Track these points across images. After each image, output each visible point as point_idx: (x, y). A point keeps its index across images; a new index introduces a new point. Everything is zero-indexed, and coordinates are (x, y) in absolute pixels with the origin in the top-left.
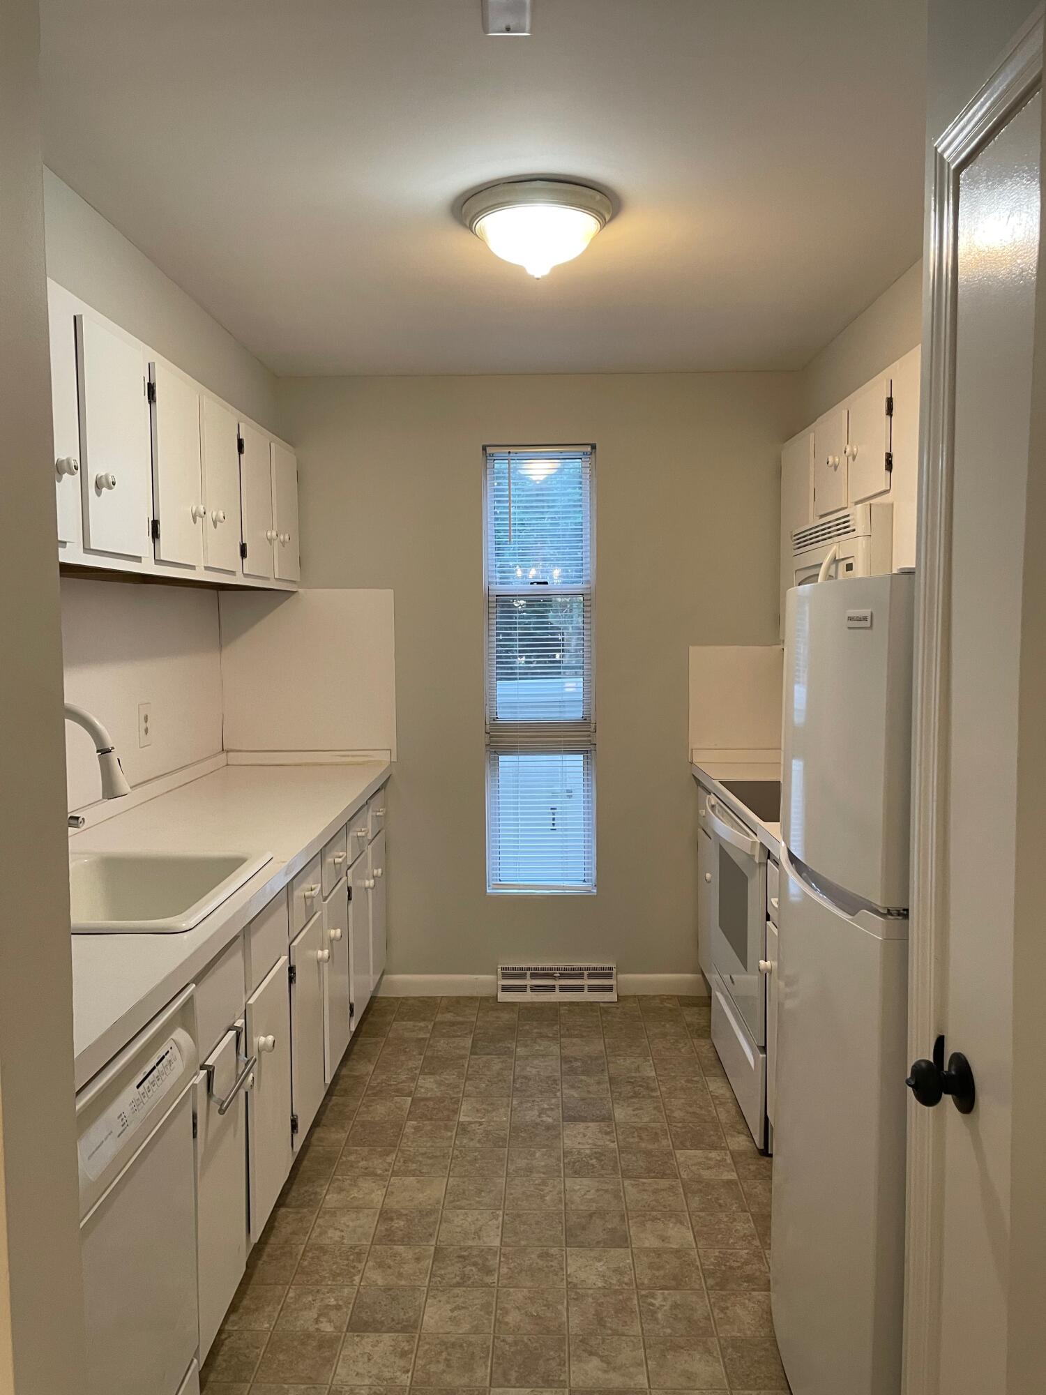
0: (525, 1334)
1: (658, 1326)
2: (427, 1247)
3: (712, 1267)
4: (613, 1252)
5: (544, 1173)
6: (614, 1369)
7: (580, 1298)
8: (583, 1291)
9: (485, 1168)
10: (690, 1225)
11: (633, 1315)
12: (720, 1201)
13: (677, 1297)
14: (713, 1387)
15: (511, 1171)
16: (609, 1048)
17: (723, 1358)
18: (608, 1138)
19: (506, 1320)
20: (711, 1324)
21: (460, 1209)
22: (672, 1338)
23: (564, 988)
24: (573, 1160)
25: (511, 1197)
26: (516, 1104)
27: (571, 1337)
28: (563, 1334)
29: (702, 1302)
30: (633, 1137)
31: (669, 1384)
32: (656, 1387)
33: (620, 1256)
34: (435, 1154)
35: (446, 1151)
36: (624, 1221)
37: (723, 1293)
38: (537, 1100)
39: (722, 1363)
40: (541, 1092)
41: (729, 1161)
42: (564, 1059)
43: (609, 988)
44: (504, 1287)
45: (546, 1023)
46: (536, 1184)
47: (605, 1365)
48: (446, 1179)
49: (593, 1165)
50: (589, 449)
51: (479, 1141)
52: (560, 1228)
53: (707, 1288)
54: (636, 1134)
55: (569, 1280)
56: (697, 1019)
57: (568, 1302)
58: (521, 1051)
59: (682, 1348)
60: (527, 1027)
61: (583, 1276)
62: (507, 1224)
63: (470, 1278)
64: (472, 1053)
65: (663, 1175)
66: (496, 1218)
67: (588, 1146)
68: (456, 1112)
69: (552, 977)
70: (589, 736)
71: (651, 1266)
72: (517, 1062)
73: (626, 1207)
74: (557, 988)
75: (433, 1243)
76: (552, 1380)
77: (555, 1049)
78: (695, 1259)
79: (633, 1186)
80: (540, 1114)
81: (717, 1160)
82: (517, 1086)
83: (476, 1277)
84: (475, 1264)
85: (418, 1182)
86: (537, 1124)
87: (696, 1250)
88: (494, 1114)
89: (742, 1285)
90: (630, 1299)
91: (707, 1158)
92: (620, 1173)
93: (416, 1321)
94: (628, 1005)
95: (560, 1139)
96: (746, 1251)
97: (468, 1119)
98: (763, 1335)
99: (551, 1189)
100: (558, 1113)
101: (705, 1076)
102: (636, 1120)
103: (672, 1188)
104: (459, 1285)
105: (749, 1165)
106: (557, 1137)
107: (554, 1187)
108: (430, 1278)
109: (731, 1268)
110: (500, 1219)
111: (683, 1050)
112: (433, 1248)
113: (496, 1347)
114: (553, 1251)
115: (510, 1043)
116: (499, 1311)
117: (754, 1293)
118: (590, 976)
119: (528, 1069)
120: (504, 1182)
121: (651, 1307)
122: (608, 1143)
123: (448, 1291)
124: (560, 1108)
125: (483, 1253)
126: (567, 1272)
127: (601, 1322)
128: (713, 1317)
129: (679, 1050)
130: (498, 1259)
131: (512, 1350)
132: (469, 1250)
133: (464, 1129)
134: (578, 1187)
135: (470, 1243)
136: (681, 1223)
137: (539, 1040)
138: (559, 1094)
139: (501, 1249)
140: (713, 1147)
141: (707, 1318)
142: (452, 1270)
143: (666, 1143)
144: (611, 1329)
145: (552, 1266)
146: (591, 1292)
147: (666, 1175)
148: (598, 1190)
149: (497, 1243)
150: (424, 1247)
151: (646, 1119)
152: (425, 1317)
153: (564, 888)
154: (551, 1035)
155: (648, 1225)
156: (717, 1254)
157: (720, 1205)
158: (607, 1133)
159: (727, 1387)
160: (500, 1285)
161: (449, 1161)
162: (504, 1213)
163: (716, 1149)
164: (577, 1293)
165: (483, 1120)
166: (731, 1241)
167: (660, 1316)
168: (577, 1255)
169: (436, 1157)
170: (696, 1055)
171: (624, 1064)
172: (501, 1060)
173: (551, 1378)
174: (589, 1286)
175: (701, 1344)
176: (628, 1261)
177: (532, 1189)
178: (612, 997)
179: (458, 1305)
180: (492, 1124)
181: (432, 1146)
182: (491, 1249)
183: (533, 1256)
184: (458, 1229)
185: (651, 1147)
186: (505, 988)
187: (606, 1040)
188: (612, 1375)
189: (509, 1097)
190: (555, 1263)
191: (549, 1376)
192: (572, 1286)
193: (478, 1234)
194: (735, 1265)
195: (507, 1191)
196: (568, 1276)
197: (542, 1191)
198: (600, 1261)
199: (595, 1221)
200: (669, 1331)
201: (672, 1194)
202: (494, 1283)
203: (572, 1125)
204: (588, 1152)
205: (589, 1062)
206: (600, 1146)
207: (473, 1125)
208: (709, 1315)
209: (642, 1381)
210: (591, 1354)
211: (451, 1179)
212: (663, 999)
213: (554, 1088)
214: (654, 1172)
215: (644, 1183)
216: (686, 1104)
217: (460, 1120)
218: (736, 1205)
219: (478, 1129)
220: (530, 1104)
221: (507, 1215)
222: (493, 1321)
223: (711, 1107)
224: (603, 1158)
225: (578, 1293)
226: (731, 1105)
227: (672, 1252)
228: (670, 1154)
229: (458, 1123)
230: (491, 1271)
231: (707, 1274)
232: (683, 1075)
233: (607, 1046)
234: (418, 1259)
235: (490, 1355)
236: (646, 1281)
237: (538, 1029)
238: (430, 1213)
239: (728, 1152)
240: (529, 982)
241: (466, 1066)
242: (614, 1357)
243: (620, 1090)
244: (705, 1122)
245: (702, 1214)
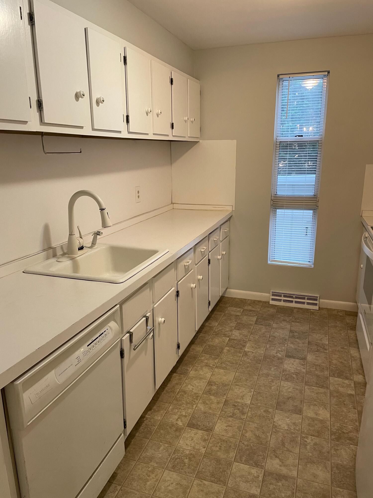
0: (252, 443)
1: (306, 451)
2: (222, 399)
3: (335, 430)
4: (294, 416)
5: (273, 377)
6: (284, 466)
7: (277, 432)
8: (279, 429)
9: (251, 371)
10: (329, 410)
11: (297, 444)
12: (345, 402)
13: (317, 440)
14: (324, 483)
15: (260, 374)
16: (311, 329)
17: (331, 471)
18: (303, 367)
19: (246, 435)
20: (329, 455)
21: (238, 386)
22: (311, 458)
23: (296, 302)
24: (286, 374)
25: (258, 384)
26: (268, 347)
27: (270, 448)
28: (267, 446)
29: (327, 445)
30: (313, 368)
31: (306, 478)
32: (300, 477)
33: (297, 418)
34: (233, 362)
35: (237, 362)
36: (302, 403)
37: (337, 443)
38: (277, 346)
39: (330, 474)
40: (279, 344)
41: (353, 385)
42: (291, 331)
43: (316, 304)
44: (248, 421)
45: (287, 315)
46: (269, 381)
47: (281, 463)
48: (235, 373)
49: (293, 377)
50: (327, 73)
51: (251, 360)
52: (275, 401)
53: (331, 439)
54: (314, 367)
55: (274, 424)
56: (352, 321)
57: (272, 433)
58: (275, 325)
59: (314, 463)
60: (279, 316)
61: (280, 423)
62: (254, 395)
63: (236, 415)
64: (255, 324)
65: (322, 387)
66: (251, 392)
67: (293, 369)
68: (244, 346)
69: (292, 297)
70: (316, 203)
71: (309, 425)
72: (272, 330)
73: (304, 397)
74: (294, 302)
75: (225, 397)
76: (258, 464)
77: (288, 326)
78: (328, 425)
79: (309, 389)
80: (277, 352)
81: (347, 384)
82: (270, 339)
83: (238, 415)
84: (239, 409)
85: (224, 372)
86: (275, 356)
87: (329, 422)
88: (259, 349)
89: (346, 441)
90: (297, 437)
91: (343, 383)
92: (304, 382)
93: (212, 428)
94: (323, 312)
95: (283, 364)
96: (352, 427)
97: (249, 350)
98: (351, 465)
99: (275, 384)
100: (284, 353)
101: (350, 347)
102: (316, 361)
103: (325, 393)
104: (231, 417)
105: (361, 389)
106: (282, 363)
107: (276, 384)
108: (221, 411)
109: (343, 432)
110: (252, 393)
111: (342, 334)
112: (224, 400)
113: (240, 445)
114: (270, 410)
115: (271, 322)
116: (244, 431)
117: (351, 446)
118: (308, 299)
119: (276, 333)
120: (257, 378)
121: (305, 442)
122: (302, 369)
123: (226, 418)
124: (285, 351)
125: (243, 406)
126: (274, 420)
127: (283, 444)
128: (331, 452)
129: (341, 334)
130: (248, 409)
131: (245, 448)
132: (238, 403)
133: (246, 354)
134: (286, 386)
135: (239, 401)
136: (326, 409)
137: (282, 322)
138: (286, 345)
139: (250, 405)
140: (347, 378)
141: (328, 452)
142: (230, 410)
143: (326, 373)
144: (287, 448)
145: (268, 416)
146: (282, 430)
147: (324, 387)
148: (293, 388)
149: (249, 402)
150: (221, 399)
151: (320, 362)
152: (216, 427)
153: (300, 264)
154: (288, 321)
155: (312, 407)
156: (339, 425)
157: (345, 404)
158: (303, 365)
159: (330, 485)
160: (246, 420)
161: (238, 366)
162: (254, 390)
163: (347, 379)
164: (276, 430)
165: (254, 351)
166: (346, 421)
167: (308, 447)
168: (279, 414)
169: (233, 363)
170: (348, 337)
171: (316, 337)
172: (266, 328)
173: (258, 463)
174: (282, 428)
175: (323, 463)
176: (300, 421)
177: (267, 383)
178: (317, 308)
179: (229, 425)
180: (257, 353)
181: (233, 359)
182: (246, 405)
183: (262, 411)
184: (236, 394)
185: (319, 374)
186: (273, 299)
187: (310, 326)
188: (283, 468)
189: (266, 343)
190: (270, 415)
191: (257, 462)
192: (275, 427)
193: (242, 397)
194: (345, 431)
195: (257, 382)
196: (274, 422)
197: (271, 385)
198: (288, 418)
199: (290, 401)
200: (310, 454)
201: (324, 396)
202: (244, 419)
203: (289, 359)
204: (293, 371)
205: (301, 334)
206: (299, 370)
207: (250, 353)
208: (329, 451)
209: (295, 473)
210: (276, 457)
211: (237, 373)
212: (338, 311)
213: (284, 342)
214: (319, 385)
215: (313, 389)
216: (339, 358)
217: (245, 350)
218: (352, 406)
219: (251, 355)
220: (273, 348)
221: (255, 392)
222: (241, 434)
223: (350, 360)
224: (299, 375)
225: (277, 430)
226: (358, 361)
227: (319, 421)
228: (327, 378)
229: (244, 351)
230: (244, 414)
231: (332, 433)
232: (340, 345)
233: (310, 328)
234: (218, 403)
235: (237, 448)
236: (306, 431)
237: (283, 317)
238: (226, 385)
239: (353, 382)
240: (282, 298)
241: (252, 328)
242: (285, 460)
243: (311, 348)
244: (346, 367)
245: (336, 407)
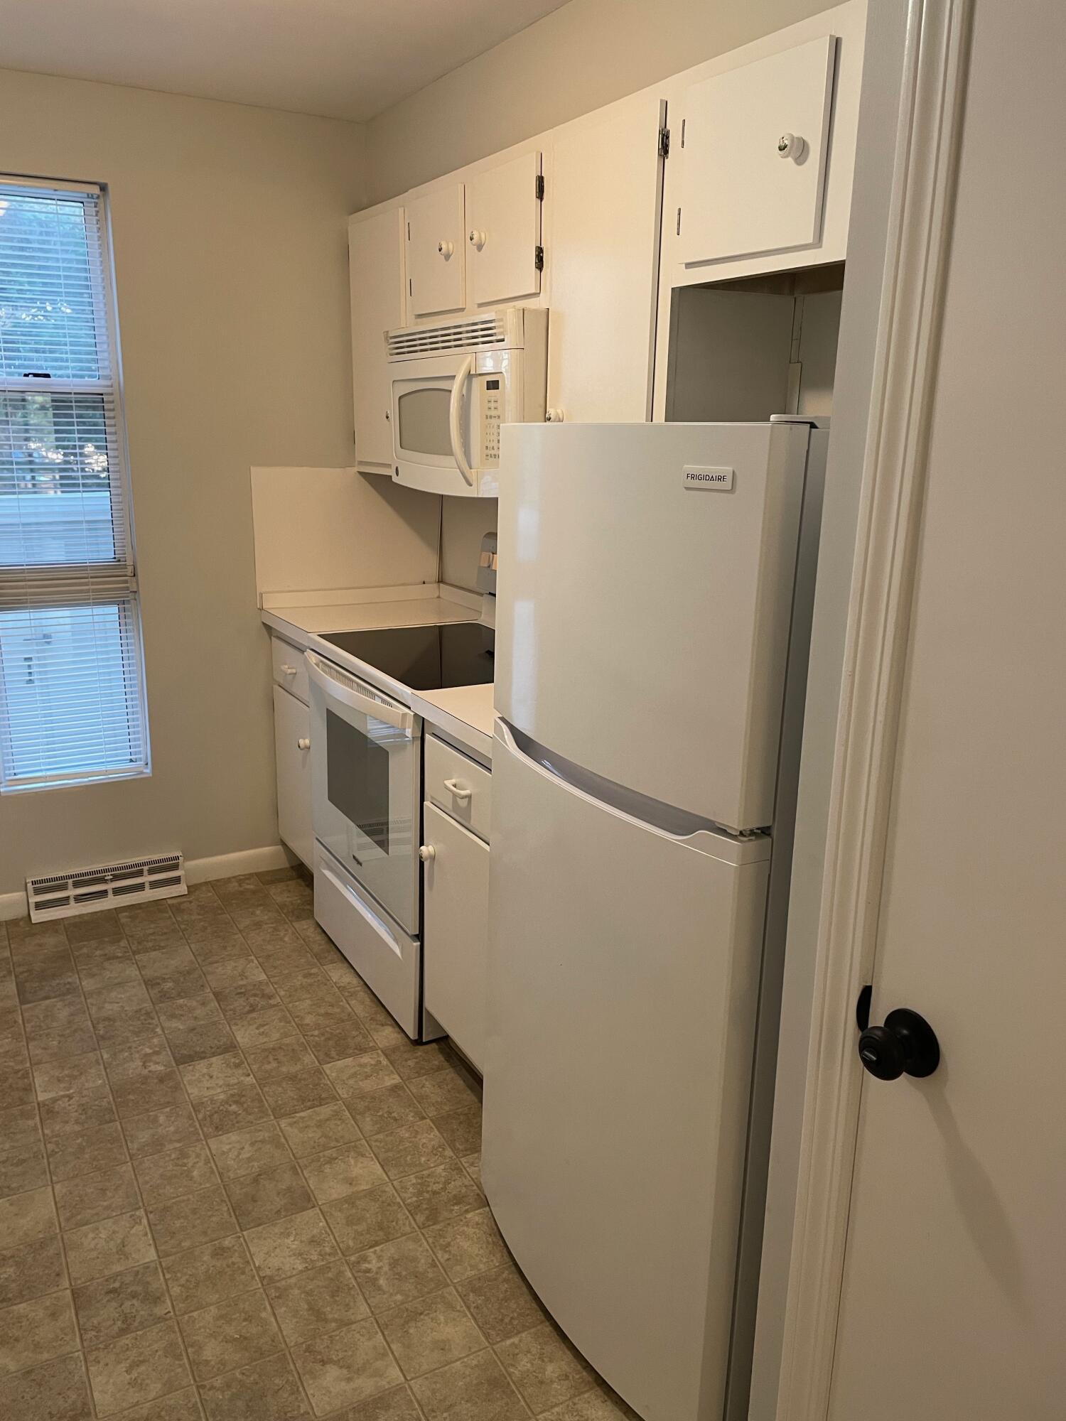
0: (234, 1369)
1: (385, 1296)
2: (60, 1293)
3: (415, 1199)
4: (301, 1218)
5: (179, 1141)
6: (359, 1372)
7: (282, 1294)
8: (283, 1283)
9: (99, 1157)
10: (372, 1155)
11: (352, 1292)
12: (393, 1115)
13: (390, 1250)
14: (473, 1350)
15: (134, 1152)
16: (199, 955)
17: (468, 1308)
18: (240, 1071)
19: (204, 1358)
20: (440, 1270)
21: (86, 1224)
22: (406, 1305)
23: (117, 891)
24: (208, 1113)
25: (148, 1186)
26: (107, 1059)
27: (292, 1350)
28: (282, 1351)
29: (420, 1246)
30: (270, 1063)
31: (425, 1367)
32: (413, 1375)
33: (309, 1221)
34: (21, 1157)
35: (35, 1149)
36: (298, 1174)
37: (437, 1227)
38: (134, 1045)
39: (470, 1316)
40: (137, 1034)
41: (385, 1062)
42: (149, 983)
43: (177, 880)
44: (186, 1313)
45: (108, 939)
46: (172, 1160)
47: (345, 1371)
48: (50, 1189)
49: (235, 1113)
50: (97, 190)
51: (77, 1122)
52: (226, 1209)
53: (419, 1227)
54: (271, 1058)
55: (262, 1274)
56: (288, 897)
57: (270, 1304)
58: (88, 984)
59: (421, 1314)
60: (85, 950)
61: (275, 1262)
62: (155, 1225)
63: (135, 1317)
64: (22, 1003)
65: (321, 1102)
66: (137, 1221)
67: (219, 1090)
68: (29, 1089)
69: (102, 880)
71: (350, 1222)
72: (88, 1001)
73: (294, 1155)
74: (110, 892)
75: (67, 1284)
76: (291, 1417)
77: (132, 972)
78: (393, 1196)
79: (291, 1125)
80: (144, 1063)
81: (372, 1065)
82: (101, 1032)
83: (142, 1313)
84: (134, 1296)
85: (11, 1205)
86: (146, 1078)
87: (390, 1184)
88: (83, 1078)
89: (453, 1210)
90: (340, 1273)
91: (360, 1066)
92: (270, 1112)
93: (84, 1404)
94: (202, 896)
95: (181, 1089)
96: (442, 1167)
97: (52, 1095)
98: (497, 1264)
99: (195, 1160)
100: (166, 1056)
101: (322, 965)
102: (265, 1040)
103: (336, 1114)
104: (123, 1332)
105: (406, 1060)
106: (177, 1088)
107: (198, 1156)
108: (81, 1335)
109: (435, 1193)
110: (145, 1221)
111: (286, 939)
112: (68, 1292)
113: (205, 1399)
114: (227, 1242)
115: (70, 976)
116: (190, 1350)
117: (469, 1216)
118: (151, 872)
119: (107, 1006)
120: (130, 1169)
121: (367, 1274)
122: (242, 1078)
123: (112, 1346)
124: (168, 1049)
125: (140, 1276)
126: (254, 1264)
127: (319, 1316)
128: (438, 1260)
129: (281, 939)
130: (162, 1278)
131: (227, 1397)
132: (119, 1278)
133: (48, 1111)
134: (228, 1147)
135: (117, 1268)
136: (363, 1155)
137: (106, 964)
138: (159, 1030)
139: (160, 1263)
140: (362, 1050)
141: (434, 1265)
142: (107, 1313)
143: (309, 1059)
144: (335, 1320)
145: (234, 1263)
146: (293, 1280)
147: (323, 1099)
148: (252, 1144)
149: (152, 1255)
150: (54, 1295)
151: (276, 1036)
152: (96, 1394)
154: (120, 955)
155: (327, 1169)
156: (414, 1181)
157: (396, 1120)
158: (237, 1066)
159: (487, 1344)
160: (177, 1313)
161: (45, 1160)
162: (145, 1210)
163: (366, 1052)
164: (277, 1289)
165: (71, 1091)
166: (423, 1159)
167: (382, 1282)
168: (259, 1238)
169: (24, 1161)
170: (303, 942)
171: (226, 971)
172: (67, 1002)
173: (289, 1415)
174: (289, 1274)
175: (439, 1300)
176: (321, 1224)
177: (170, 1167)
178: (182, 889)
179: (133, 1361)
180: (85, 1092)
181: (13, 1147)
182: (148, 1267)
183: (205, 1259)
184: (94, 1254)
185: (294, 1069)
186: (39, 906)
187: (192, 946)
188: (359, 1382)
189: (95, 1050)
190: (236, 1259)
191: (286, 1414)
192: (268, 1281)
193: (122, 1252)
194: (436, 1187)
195: (140, 1180)
196: (258, 1269)
197: (185, 1166)
198: (288, 1235)
199: (264, 1185)
200: (399, 1297)
201: (339, 1123)
202: (169, 1312)
203: (191, 1068)
204: (222, 1097)
205: (182, 979)
206: (235, 1084)
207: (60, 1102)
208: (433, 1260)
209: (394, 1373)
210: (323, 1363)
211: (58, 1187)
212: (241, 880)
213: (149, 1024)
214: (309, 1101)
215: (302, 1118)
216: (314, 1005)
217: (40, 1099)
218: (412, 1114)
219: (69, 1105)
220: (126, 1054)
221: (151, 1212)
222: (187, 1366)
223: (342, 1001)
224: (243, 1099)
225: (279, 1288)
226: (363, 995)
227: (365, 1196)
228: (319, 1072)
229: (38, 1104)
230: (159, 1298)
231: (414, 1210)
232: (297, 969)
233: (196, 954)
234: (54, 1315)
235: (202, 1415)
236: (351, 1243)
237: (100, 950)
238: (43, 1245)
239: (379, 1051)
240: (72, 892)
241: (20, 1022)
242: (352, 1356)
243: (232, 1007)
244: (343, 1021)
245: (381, 1136)
